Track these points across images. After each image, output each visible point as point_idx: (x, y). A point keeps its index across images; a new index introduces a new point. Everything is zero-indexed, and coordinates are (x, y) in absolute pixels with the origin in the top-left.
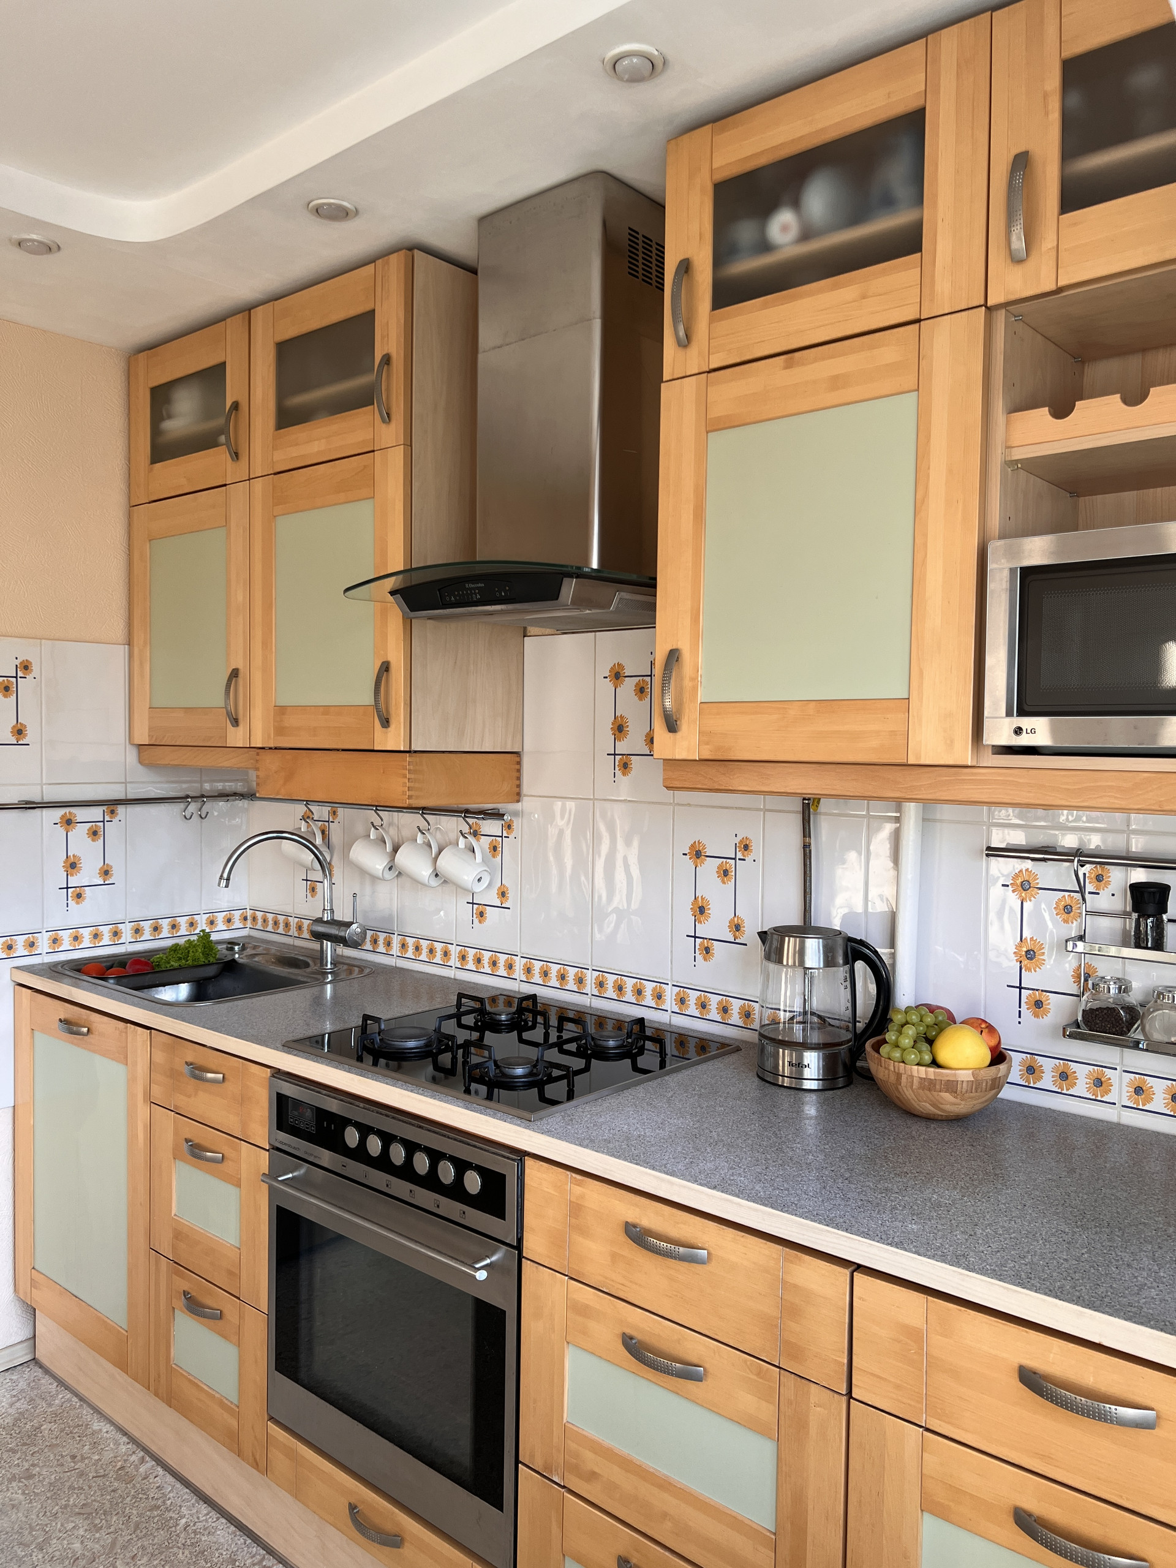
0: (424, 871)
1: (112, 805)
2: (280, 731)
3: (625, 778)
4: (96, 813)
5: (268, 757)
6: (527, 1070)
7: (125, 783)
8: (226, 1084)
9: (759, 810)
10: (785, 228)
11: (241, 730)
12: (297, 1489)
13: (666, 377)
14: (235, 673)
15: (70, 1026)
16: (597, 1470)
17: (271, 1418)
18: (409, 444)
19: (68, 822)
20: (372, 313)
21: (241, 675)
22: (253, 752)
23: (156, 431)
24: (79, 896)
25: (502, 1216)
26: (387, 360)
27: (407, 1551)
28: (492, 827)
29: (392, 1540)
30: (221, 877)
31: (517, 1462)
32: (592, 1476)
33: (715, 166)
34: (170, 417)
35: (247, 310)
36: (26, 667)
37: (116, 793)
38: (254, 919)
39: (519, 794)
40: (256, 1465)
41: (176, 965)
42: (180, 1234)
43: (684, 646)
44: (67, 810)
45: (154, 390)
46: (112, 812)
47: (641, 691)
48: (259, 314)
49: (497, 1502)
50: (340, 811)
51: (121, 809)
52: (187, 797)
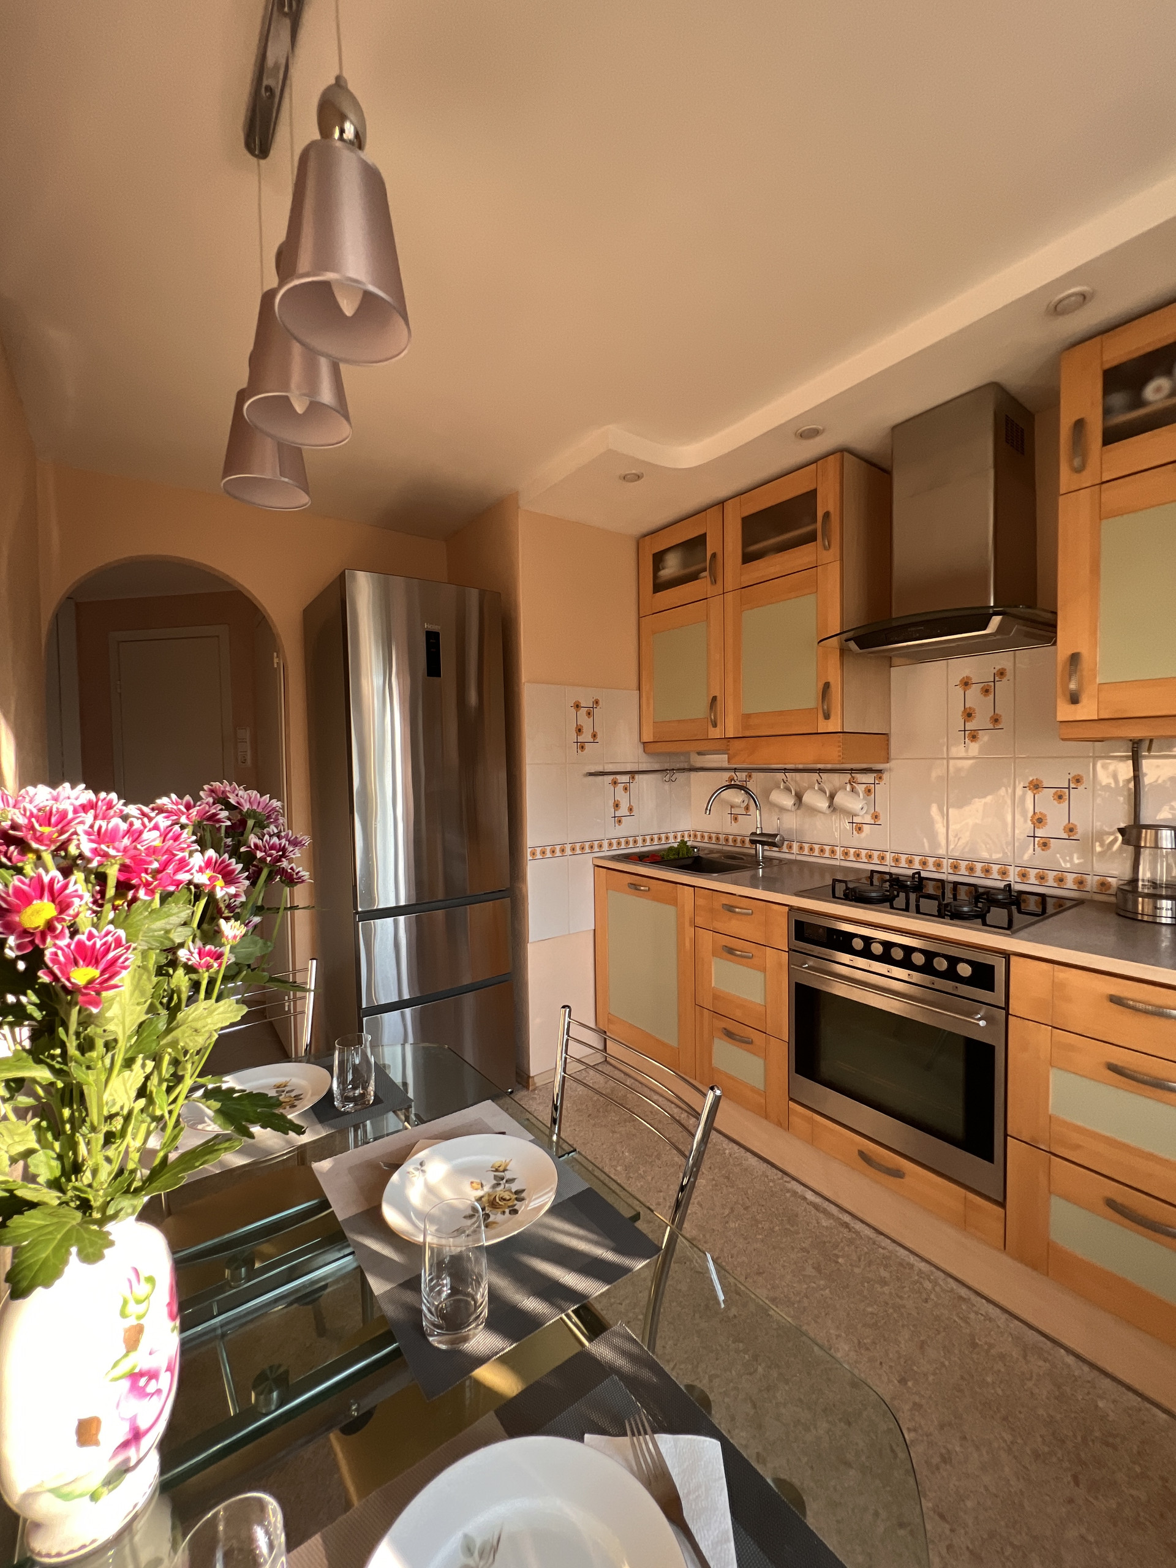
0: (823, 804)
1: (632, 773)
2: (746, 727)
3: (973, 743)
4: (625, 778)
5: (737, 742)
6: (971, 909)
7: (638, 763)
8: (753, 915)
9: (1090, 757)
10: (1158, 390)
11: (718, 729)
12: (812, 1140)
13: (1062, 492)
14: (714, 699)
15: (635, 887)
16: (1081, 1143)
17: (791, 1099)
18: (842, 560)
19: (615, 783)
20: (815, 491)
21: (718, 699)
22: (725, 741)
23: (655, 576)
24: (620, 821)
25: (992, 990)
26: (827, 515)
27: (907, 1180)
28: (869, 778)
29: (898, 1174)
30: (707, 809)
31: (1006, 1135)
32: (1078, 1147)
33: (1105, 359)
34: (663, 569)
35: (722, 503)
36: (597, 702)
37: (635, 768)
38: (695, 836)
39: (888, 758)
40: (779, 1124)
41: (672, 857)
42: (716, 997)
43: (1084, 651)
44: (614, 776)
45: (655, 555)
46: (633, 778)
47: (986, 691)
48: (729, 506)
49: (989, 1156)
50: (754, 775)
51: (637, 776)
52: (667, 770)
